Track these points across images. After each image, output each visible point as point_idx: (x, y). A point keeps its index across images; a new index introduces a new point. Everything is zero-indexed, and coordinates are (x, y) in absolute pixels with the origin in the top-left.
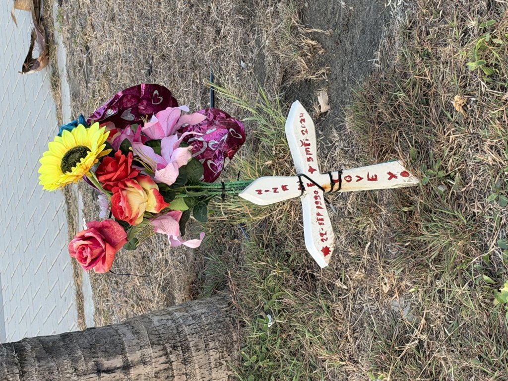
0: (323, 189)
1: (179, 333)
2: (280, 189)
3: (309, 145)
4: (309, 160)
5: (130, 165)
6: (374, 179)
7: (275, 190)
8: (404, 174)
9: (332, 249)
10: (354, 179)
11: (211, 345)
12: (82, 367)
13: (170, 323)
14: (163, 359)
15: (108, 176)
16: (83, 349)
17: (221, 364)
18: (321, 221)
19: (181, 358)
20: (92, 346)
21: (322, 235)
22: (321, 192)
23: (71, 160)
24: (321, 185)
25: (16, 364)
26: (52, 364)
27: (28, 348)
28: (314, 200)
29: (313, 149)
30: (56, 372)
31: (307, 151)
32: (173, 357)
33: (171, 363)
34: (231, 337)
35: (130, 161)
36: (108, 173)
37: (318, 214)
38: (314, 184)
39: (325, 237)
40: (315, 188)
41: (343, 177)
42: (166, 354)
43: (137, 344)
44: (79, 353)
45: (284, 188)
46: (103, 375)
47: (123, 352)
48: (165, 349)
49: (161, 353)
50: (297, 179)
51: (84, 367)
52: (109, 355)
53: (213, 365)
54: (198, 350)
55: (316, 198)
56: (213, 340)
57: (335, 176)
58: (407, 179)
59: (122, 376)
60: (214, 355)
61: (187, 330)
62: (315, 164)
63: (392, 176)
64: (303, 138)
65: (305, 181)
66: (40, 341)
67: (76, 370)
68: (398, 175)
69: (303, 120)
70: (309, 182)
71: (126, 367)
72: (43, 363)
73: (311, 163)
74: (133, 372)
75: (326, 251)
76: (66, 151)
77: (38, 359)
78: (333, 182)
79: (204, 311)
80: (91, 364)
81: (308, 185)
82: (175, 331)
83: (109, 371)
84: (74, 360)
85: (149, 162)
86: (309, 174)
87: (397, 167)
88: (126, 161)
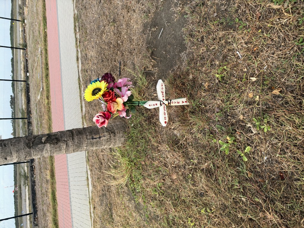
0: (166, 105)
1: (113, 129)
2: (155, 105)
3: (163, 92)
4: (163, 97)
5: (114, 95)
6: (179, 103)
7: (154, 105)
8: (186, 102)
9: (167, 122)
10: (174, 103)
11: (121, 132)
12: (88, 137)
13: (111, 126)
14: (109, 135)
15: (107, 98)
16: (89, 133)
17: (123, 137)
18: (165, 114)
19: (113, 135)
20: (91, 132)
21: (165, 118)
22: (165, 106)
23: (95, 92)
24: (166, 104)
25: (71, 137)
26: (81, 137)
27: (74, 132)
28: (164, 108)
29: (164, 94)
30: (82, 139)
31: (163, 94)
32: (111, 135)
33: (111, 136)
34: (125, 130)
35: (114, 94)
36: (107, 97)
37: (164, 112)
38: (164, 103)
39: (166, 118)
40: (164, 105)
41: (171, 102)
42: (110, 134)
43: (103, 132)
44: (88, 134)
45: (156, 104)
46: (94, 139)
47: (99, 134)
48: (109, 133)
49: (109, 134)
50: (160, 102)
51: (89, 138)
52: (95, 134)
53: (121, 137)
54: (117, 133)
55: (164, 107)
56: (121, 131)
57: (169, 102)
58: (186, 103)
59: (99, 140)
60: (121, 135)
61: (115, 128)
62: (164, 98)
63: (183, 102)
64: (162, 90)
65: (162, 103)
66: (78, 130)
67: (87, 138)
68: (184, 102)
69: (162, 85)
70: (163, 103)
71: (100, 138)
72: (78, 136)
73: (163, 98)
74: (101, 139)
75: (165, 122)
76: (93, 89)
77: (77, 135)
78: (169, 103)
79: (119, 123)
80: (91, 137)
81: (163, 104)
82: (112, 129)
83: (95, 139)
84: (87, 136)
85: (119, 94)
86: (163, 101)
87: (184, 100)
88: (113, 94)
